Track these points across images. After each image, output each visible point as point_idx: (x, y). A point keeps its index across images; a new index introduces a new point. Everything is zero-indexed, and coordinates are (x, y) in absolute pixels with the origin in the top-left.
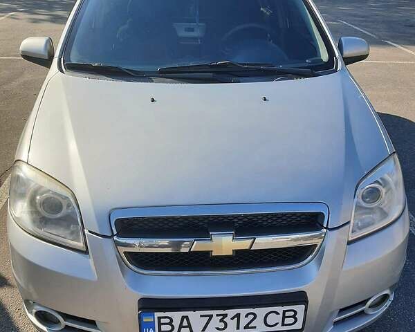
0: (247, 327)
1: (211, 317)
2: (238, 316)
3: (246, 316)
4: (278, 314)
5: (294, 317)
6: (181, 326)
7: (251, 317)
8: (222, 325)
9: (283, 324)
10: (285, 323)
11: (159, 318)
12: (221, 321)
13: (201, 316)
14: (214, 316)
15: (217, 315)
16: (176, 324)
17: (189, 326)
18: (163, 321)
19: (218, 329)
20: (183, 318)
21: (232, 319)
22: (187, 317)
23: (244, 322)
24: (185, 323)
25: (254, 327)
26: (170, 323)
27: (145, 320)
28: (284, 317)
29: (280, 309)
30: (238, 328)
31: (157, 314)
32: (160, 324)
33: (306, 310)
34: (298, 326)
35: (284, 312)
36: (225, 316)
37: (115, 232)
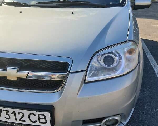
0: (20, 120)
1: (1, 111)
3: (19, 114)
4: (35, 115)
5: (45, 119)
7: (21, 115)
9: (40, 122)
12: (7, 114)
15: (4, 110)
19: (6, 118)
21: (12, 114)
23: (19, 117)
25: (25, 121)
28: (39, 118)
29: (36, 113)
30: (16, 120)
35: (39, 115)
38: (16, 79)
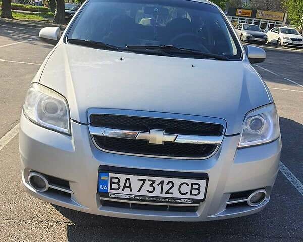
0: (167, 192)
1: (144, 181)
2: (162, 183)
3: (167, 184)
4: (188, 185)
5: (198, 189)
6: (125, 186)
7: (170, 185)
8: (151, 189)
9: (191, 194)
10: (193, 193)
11: (112, 178)
12: (151, 185)
13: (139, 180)
14: (147, 181)
15: (149, 181)
16: (122, 184)
17: (130, 187)
18: (114, 180)
19: (148, 191)
20: (127, 179)
21: (158, 185)
22: (129, 179)
23: (166, 188)
24: (127, 184)
25: (172, 193)
26: (118, 183)
27: (102, 179)
28: (192, 188)
29: (190, 181)
30: (161, 193)
31: (111, 175)
32: (111, 183)
33: (207, 185)
34: (201, 196)
35: (193, 184)
36: (154, 181)
37: (90, 122)
38: (161, 143)
